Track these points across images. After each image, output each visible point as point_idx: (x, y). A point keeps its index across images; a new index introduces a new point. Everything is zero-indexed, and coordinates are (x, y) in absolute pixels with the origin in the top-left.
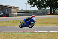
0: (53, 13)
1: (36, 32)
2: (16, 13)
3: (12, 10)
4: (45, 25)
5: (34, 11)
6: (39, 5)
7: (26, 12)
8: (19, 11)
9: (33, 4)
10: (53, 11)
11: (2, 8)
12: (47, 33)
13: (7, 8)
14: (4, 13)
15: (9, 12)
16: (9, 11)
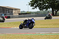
0: (55, 14)
1: (38, 34)
2: (18, 15)
3: (14, 11)
4: (46, 27)
5: (35, 13)
6: (41, 7)
7: (28, 14)
8: (20, 13)
9: (35, 5)
10: (55, 12)
11: (3, 10)
12: (48, 34)
13: (8, 10)
14: (5, 15)
15: (10, 14)
16: (11, 12)
